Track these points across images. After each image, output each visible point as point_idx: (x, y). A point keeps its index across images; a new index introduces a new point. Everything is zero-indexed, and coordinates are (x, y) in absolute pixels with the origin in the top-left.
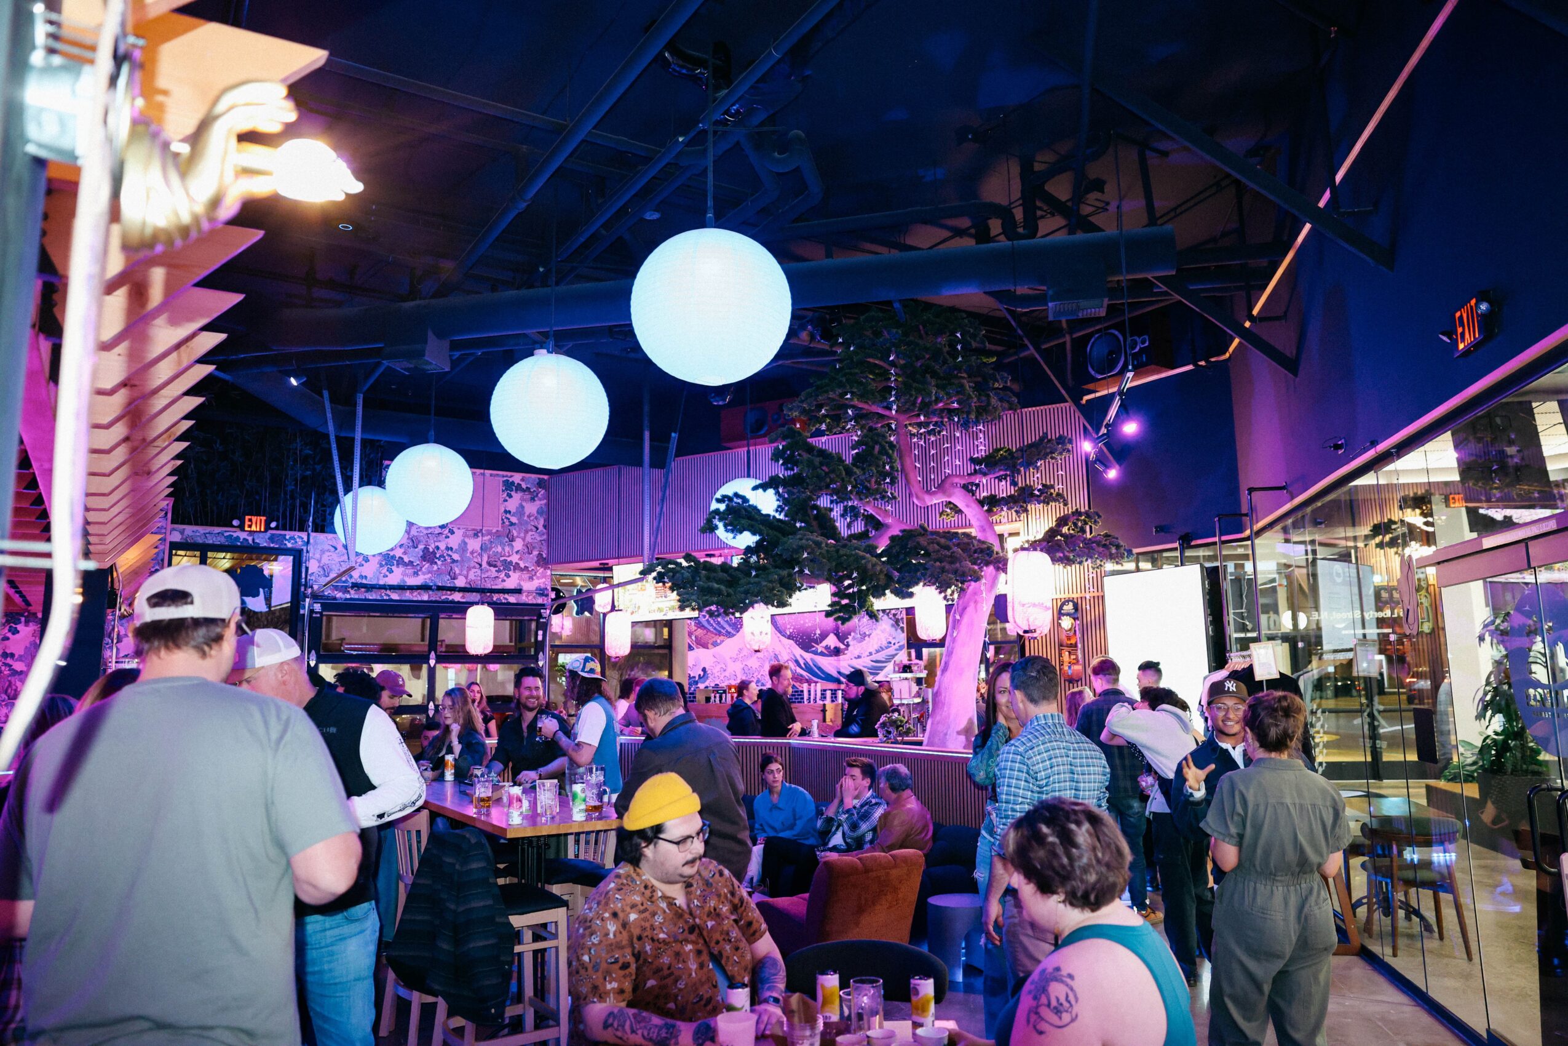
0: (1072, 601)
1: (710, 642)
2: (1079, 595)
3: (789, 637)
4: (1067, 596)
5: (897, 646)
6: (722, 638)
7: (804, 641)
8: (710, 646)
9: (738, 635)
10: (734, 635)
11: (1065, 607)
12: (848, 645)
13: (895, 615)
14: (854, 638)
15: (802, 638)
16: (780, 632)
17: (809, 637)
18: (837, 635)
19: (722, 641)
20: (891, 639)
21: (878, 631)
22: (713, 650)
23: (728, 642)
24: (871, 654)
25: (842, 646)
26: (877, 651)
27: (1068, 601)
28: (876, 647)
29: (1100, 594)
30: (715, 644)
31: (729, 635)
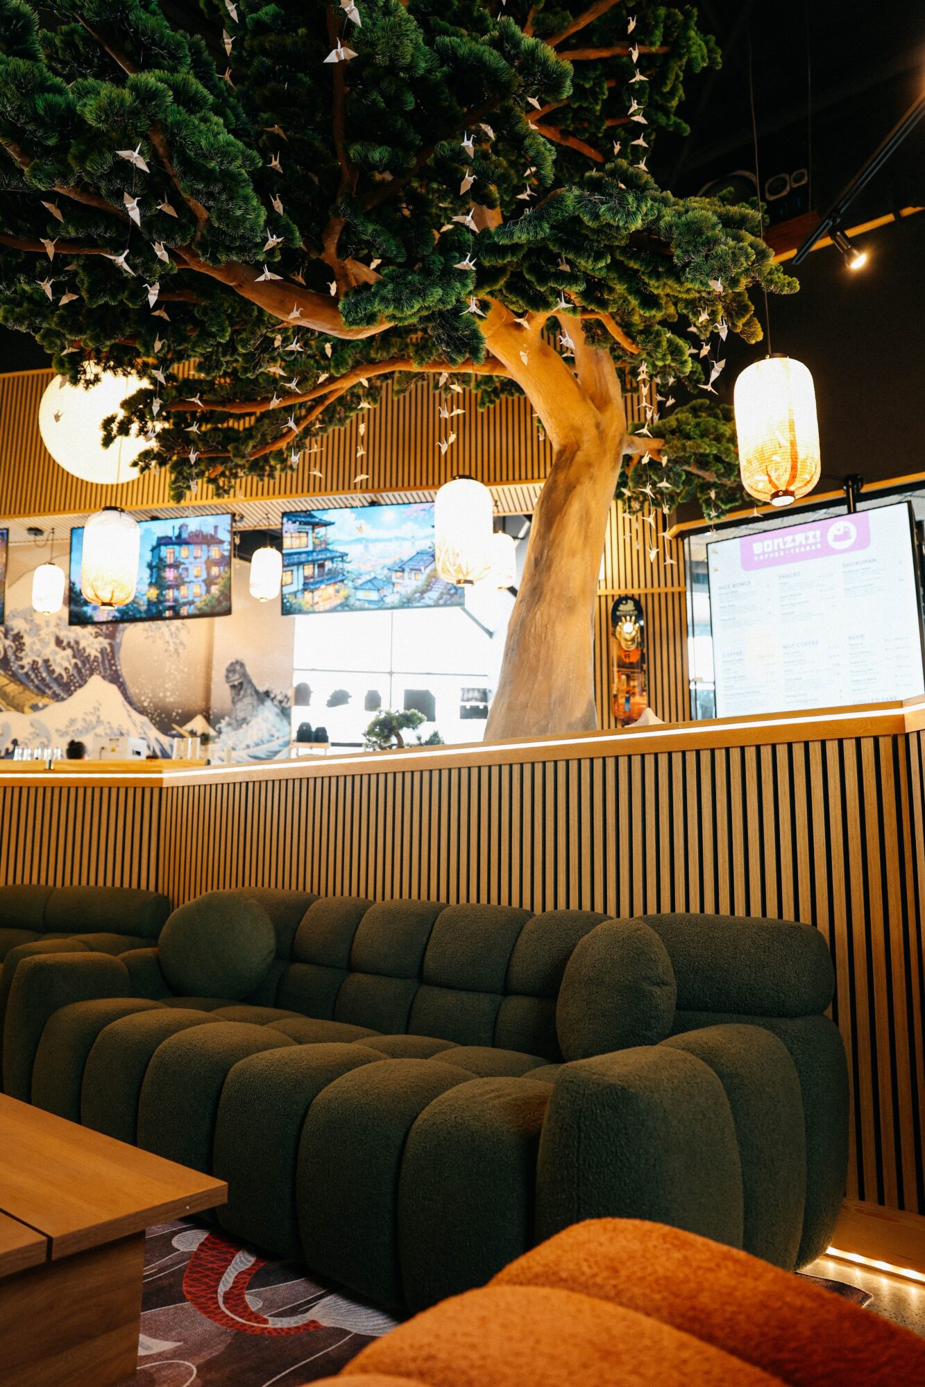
0: (632, 598)
1: (28, 704)
2: (642, 591)
3: (142, 711)
4: (623, 592)
5: (281, 741)
6: (46, 700)
7: (162, 720)
8: (27, 709)
9: (71, 700)
10: (63, 699)
11: (622, 607)
12: (220, 732)
13: (281, 702)
14: (229, 724)
15: (159, 715)
16: (131, 703)
17: (169, 715)
18: (207, 718)
19: (45, 706)
20: (274, 731)
21: (259, 719)
22: (30, 716)
23: (55, 707)
24: (248, 747)
25: (212, 733)
26: (257, 745)
27: (626, 598)
28: (256, 739)
29: (676, 589)
30: (35, 708)
31: (57, 698)
